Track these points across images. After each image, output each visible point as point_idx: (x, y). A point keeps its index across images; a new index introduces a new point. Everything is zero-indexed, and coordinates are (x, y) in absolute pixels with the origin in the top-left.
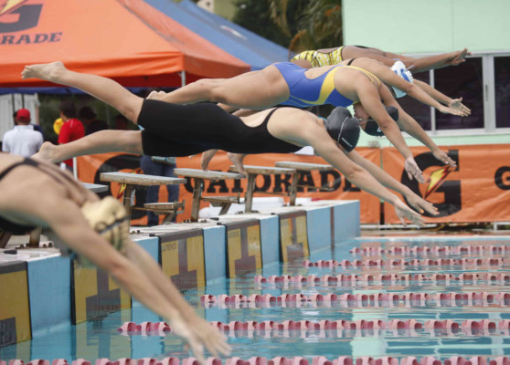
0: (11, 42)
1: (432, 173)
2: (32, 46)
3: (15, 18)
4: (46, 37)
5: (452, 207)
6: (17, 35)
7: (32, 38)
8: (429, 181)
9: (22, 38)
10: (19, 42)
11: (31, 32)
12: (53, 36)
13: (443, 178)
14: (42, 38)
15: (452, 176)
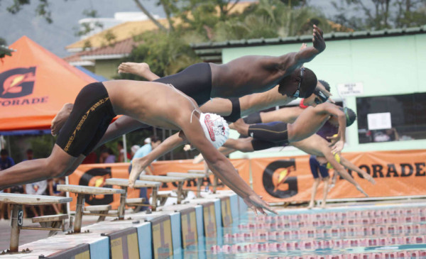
0: (18, 103)
1: (280, 173)
2: (31, 106)
3: (19, 90)
4: (39, 100)
5: (293, 192)
6: (21, 99)
7: (30, 101)
8: (279, 177)
9: (24, 101)
10: (23, 103)
11: (30, 97)
12: (43, 100)
13: (287, 175)
14: (36, 101)
15: (293, 174)
